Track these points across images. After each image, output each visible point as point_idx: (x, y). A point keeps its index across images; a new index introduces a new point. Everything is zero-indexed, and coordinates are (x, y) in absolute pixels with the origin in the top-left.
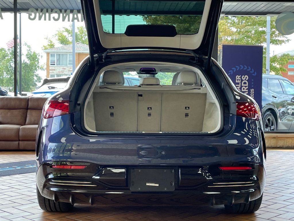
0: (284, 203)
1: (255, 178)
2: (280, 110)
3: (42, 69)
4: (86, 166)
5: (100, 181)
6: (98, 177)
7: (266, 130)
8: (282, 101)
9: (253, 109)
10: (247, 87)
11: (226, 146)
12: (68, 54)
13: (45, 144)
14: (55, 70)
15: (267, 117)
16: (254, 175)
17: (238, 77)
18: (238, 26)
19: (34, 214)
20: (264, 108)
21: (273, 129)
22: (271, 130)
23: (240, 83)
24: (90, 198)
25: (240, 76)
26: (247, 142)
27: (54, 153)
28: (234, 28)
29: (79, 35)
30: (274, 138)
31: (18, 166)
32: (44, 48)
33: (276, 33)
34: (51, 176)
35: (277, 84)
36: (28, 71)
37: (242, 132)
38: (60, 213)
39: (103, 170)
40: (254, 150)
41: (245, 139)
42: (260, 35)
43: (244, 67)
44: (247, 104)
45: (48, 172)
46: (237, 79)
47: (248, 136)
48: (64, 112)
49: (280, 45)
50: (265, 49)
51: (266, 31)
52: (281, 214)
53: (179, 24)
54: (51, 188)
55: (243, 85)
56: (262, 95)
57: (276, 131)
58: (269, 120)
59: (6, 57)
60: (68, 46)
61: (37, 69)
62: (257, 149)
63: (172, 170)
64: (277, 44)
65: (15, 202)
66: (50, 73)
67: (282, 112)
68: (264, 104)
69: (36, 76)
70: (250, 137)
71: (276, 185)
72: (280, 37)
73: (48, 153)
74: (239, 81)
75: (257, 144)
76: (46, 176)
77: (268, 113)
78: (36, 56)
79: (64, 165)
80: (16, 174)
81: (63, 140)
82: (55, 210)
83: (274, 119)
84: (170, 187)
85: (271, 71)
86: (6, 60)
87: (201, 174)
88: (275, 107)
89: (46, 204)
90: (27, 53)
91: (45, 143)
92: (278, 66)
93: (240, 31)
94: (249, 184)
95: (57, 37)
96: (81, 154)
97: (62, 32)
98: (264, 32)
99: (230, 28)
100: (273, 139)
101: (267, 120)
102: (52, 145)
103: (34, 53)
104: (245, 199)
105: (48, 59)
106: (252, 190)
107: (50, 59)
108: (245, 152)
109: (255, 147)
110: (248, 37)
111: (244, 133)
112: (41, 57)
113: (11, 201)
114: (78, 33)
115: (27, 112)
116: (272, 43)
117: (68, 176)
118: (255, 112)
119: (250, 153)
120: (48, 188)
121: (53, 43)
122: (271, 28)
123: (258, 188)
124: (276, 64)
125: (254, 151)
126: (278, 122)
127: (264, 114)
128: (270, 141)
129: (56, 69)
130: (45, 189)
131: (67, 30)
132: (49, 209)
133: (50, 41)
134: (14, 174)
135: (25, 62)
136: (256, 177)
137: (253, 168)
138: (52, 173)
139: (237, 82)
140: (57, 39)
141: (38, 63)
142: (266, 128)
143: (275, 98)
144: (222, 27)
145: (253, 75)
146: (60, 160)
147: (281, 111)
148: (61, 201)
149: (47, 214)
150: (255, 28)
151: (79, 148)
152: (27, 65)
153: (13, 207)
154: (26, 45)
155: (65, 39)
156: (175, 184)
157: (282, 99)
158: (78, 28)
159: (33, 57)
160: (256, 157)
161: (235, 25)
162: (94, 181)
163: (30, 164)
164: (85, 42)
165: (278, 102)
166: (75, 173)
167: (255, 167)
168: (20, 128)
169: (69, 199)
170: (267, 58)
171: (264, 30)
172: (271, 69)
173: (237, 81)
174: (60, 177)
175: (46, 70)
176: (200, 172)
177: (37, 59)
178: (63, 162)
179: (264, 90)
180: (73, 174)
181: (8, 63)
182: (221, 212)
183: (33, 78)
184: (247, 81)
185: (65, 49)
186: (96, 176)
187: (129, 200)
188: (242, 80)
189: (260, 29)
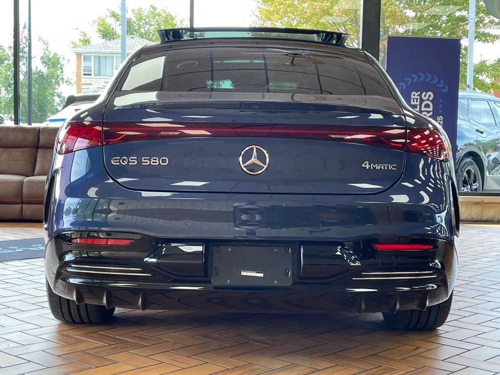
0: (492, 313)
1: (438, 265)
2: (490, 156)
3: (68, 82)
4: (133, 239)
5: (157, 267)
6: (154, 260)
7: (464, 190)
8: (493, 140)
9: (437, 142)
10: (431, 113)
11: (388, 208)
12: (114, 55)
13: (60, 201)
14: (91, 84)
15: (467, 167)
16: (436, 260)
17: (415, 95)
18: (418, 7)
19: (42, 327)
20: (460, 152)
21: (476, 189)
22: (472, 191)
23: (418, 106)
24: (139, 298)
25: (419, 93)
26: (427, 199)
27: (75, 215)
28: (411, 11)
29: (135, 23)
30: (478, 203)
31: (19, 248)
32: (72, 45)
33: (485, 22)
34: (69, 257)
35: (486, 110)
36: (44, 86)
37: (416, 180)
38: (88, 326)
39: (164, 247)
40: (439, 217)
41: (422, 193)
42: (457, 24)
43: (426, 77)
44: (427, 133)
45: (64, 250)
46: (414, 99)
47: (427, 188)
48: (92, 143)
49: (492, 42)
50: (466, 49)
51: (467, 17)
52: (485, 333)
53: (313, 3)
54: (70, 278)
55: (423, 109)
56: (458, 129)
57: (481, 192)
58: (469, 172)
59: (5, 62)
60: (114, 42)
61: (61, 82)
62: (443, 214)
63: (287, 248)
64: (486, 41)
65: (9, 307)
66: (82, 90)
67: (493, 159)
68: (460, 144)
69: (59, 96)
70: (431, 191)
71: (478, 284)
72: (492, 28)
73: (64, 216)
74: (417, 102)
75: (443, 204)
76: (61, 256)
77: (469, 160)
78: (59, 61)
79: (94, 237)
80: (13, 260)
81: (92, 192)
82: (79, 320)
83: (478, 171)
84: (284, 279)
85: (476, 88)
86: (5, 67)
87: (341, 257)
88: (480, 150)
89: (63, 309)
90: (42, 55)
91: (59, 198)
92: (488, 81)
93: (421, 16)
94: (426, 275)
95: (96, 27)
96: (128, 218)
97: (104, 18)
98: (463, 19)
99: (404, 11)
100: (475, 206)
101: (465, 174)
102: (71, 203)
103: (56, 54)
104: (418, 302)
105: (79, 66)
106: (433, 287)
107: (82, 65)
108: (421, 219)
109: (440, 210)
110: (436, 27)
111: (420, 183)
112: (66, 61)
113: (3, 304)
114: (134, 19)
115: (37, 153)
116: (477, 40)
117: (102, 257)
118: (442, 148)
119: (430, 219)
120: (64, 279)
121: (88, 37)
122: (477, 14)
123: (443, 283)
124: (484, 77)
125: (437, 217)
126: (485, 177)
127: (460, 163)
128: (469, 210)
129: (92, 82)
130: (60, 280)
131: (114, 15)
132: (68, 318)
133: (83, 34)
134: (10, 260)
135: (38, 70)
136: (440, 262)
137: (436, 247)
138: (71, 251)
139: (412, 103)
140: (96, 30)
141: (62, 72)
142: (464, 186)
143: (480, 134)
144: (389, 9)
145: (443, 91)
146: (86, 229)
147: (491, 158)
148: (88, 301)
149: (66, 327)
150: (449, 11)
151: (124, 207)
152: (42, 76)
153: (5, 315)
154: (41, 40)
155: (110, 31)
156: (292, 274)
157: (493, 136)
158: (133, 10)
159: (53, 62)
160: (442, 226)
161: (412, 6)
162: (147, 267)
163: (40, 244)
164: (146, 35)
165: (486, 142)
166: (113, 253)
167: (439, 244)
168: (25, 180)
169: (102, 299)
170: (468, 65)
171: (465, 15)
172: (475, 86)
173: (414, 101)
174: (88, 258)
175: (75, 85)
176: (338, 253)
177: (59, 66)
178: (92, 231)
179: (461, 119)
180: (111, 253)
181: (8, 72)
182: (376, 327)
183: (53, 100)
184: (431, 101)
185: (109, 48)
186: (151, 258)
187: (209, 300)
188: (422, 101)
189: (458, 14)
